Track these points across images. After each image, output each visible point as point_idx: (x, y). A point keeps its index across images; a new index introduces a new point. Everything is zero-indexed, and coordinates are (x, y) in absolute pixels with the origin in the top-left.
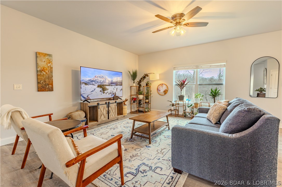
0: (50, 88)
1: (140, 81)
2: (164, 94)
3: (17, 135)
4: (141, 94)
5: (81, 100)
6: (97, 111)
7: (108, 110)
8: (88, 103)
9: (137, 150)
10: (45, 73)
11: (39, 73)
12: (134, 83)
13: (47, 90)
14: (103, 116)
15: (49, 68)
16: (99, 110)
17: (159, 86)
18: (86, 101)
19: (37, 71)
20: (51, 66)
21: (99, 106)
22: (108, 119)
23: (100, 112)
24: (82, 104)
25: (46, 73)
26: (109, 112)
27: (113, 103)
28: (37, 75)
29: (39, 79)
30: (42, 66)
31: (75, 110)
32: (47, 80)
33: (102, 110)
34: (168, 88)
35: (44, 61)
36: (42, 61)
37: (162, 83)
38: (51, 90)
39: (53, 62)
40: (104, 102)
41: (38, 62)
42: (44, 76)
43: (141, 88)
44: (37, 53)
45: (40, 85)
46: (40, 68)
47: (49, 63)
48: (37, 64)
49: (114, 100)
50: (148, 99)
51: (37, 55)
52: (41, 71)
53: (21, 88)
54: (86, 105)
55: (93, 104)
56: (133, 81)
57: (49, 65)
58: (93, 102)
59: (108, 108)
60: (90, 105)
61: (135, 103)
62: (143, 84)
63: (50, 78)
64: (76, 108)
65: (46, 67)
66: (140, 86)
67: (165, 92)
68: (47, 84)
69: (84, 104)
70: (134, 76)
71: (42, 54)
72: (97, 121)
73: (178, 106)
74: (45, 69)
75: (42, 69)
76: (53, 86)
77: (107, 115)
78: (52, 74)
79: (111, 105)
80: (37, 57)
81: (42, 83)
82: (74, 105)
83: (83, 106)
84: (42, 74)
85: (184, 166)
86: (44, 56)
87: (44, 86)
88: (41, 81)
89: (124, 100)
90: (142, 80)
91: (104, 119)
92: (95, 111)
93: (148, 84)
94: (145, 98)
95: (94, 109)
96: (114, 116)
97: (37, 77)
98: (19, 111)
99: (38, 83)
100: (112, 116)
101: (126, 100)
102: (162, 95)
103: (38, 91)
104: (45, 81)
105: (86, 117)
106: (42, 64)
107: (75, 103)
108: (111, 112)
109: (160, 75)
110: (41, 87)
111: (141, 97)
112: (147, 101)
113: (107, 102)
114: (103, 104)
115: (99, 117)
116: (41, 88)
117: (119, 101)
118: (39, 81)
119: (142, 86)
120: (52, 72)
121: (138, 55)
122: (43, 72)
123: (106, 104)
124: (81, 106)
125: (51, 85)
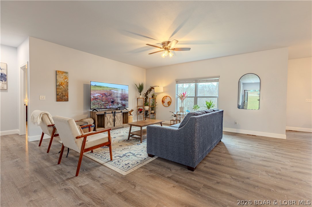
0: (66, 99)
1: (147, 94)
2: (168, 106)
3: (43, 132)
4: (147, 105)
5: (91, 109)
6: (104, 119)
7: (114, 118)
8: (97, 112)
9: (129, 146)
10: (62, 87)
11: (58, 87)
12: (140, 95)
13: (63, 100)
14: (109, 123)
15: (66, 83)
16: (106, 118)
17: (164, 98)
18: (95, 110)
19: (57, 85)
20: (67, 81)
21: (106, 115)
22: (114, 126)
23: (107, 120)
24: (92, 112)
25: (64, 87)
26: (115, 121)
27: (119, 113)
28: (57, 89)
29: (58, 91)
30: (60, 82)
31: (86, 117)
32: (64, 93)
33: (109, 118)
34: (171, 100)
35: (62, 78)
36: (60, 78)
37: (166, 95)
38: (67, 100)
39: (69, 78)
40: (111, 112)
41: (57, 79)
42: (62, 89)
43: (148, 100)
44: (57, 71)
45: (58, 96)
46: (59, 83)
47: (66, 79)
48: (56, 80)
49: (120, 110)
50: (153, 110)
51: (57, 72)
52: (59, 85)
53: (45, 99)
54: (94, 113)
55: (100, 113)
56: (140, 94)
57: (65, 80)
58: (101, 111)
59: (114, 117)
60: (97, 113)
61: (142, 114)
62: (150, 96)
63: (66, 91)
64: (87, 115)
65: (63, 82)
66: (147, 97)
67: (169, 103)
68: (64, 95)
69: (93, 112)
70: (140, 88)
71: (61, 72)
72: (104, 127)
73: (180, 117)
74: (63, 83)
75: (60, 83)
76: (68, 97)
77: (113, 122)
78: (67, 88)
79: (117, 114)
80: (56, 74)
81: (60, 95)
82: (85, 114)
83: (93, 114)
84: (60, 88)
85: (153, 151)
86: (62, 73)
87: (61, 97)
88: (59, 93)
89: (129, 111)
90: (148, 93)
91: (110, 126)
92: (102, 119)
93: (154, 96)
94: (150, 109)
95: (101, 117)
96: (119, 124)
97: (57, 90)
98: (47, 114)
99: (57, 95)
100: (118, 124)
101: (132, 111)
102: (166, 107)
103: (57, 101)
104: (62, 93)
105: (94, 123)
106: (61, 80)
107: (86, 111)
108: (117, 120)
109: (164, 88)
110: (60, 97)
111: (147, 108)
112: (153, 112)
113: (114, 111)
114: (110, 113)
115: (106, 124)
116: (59, 99)
117: (124, 111)
118: (58, 93)
119: (149, 98)
120: (67, 86)
121: (146, 69)
122: (61, 86)
123: (112, 113)
124: (91, 114)
125: (67, 96)
